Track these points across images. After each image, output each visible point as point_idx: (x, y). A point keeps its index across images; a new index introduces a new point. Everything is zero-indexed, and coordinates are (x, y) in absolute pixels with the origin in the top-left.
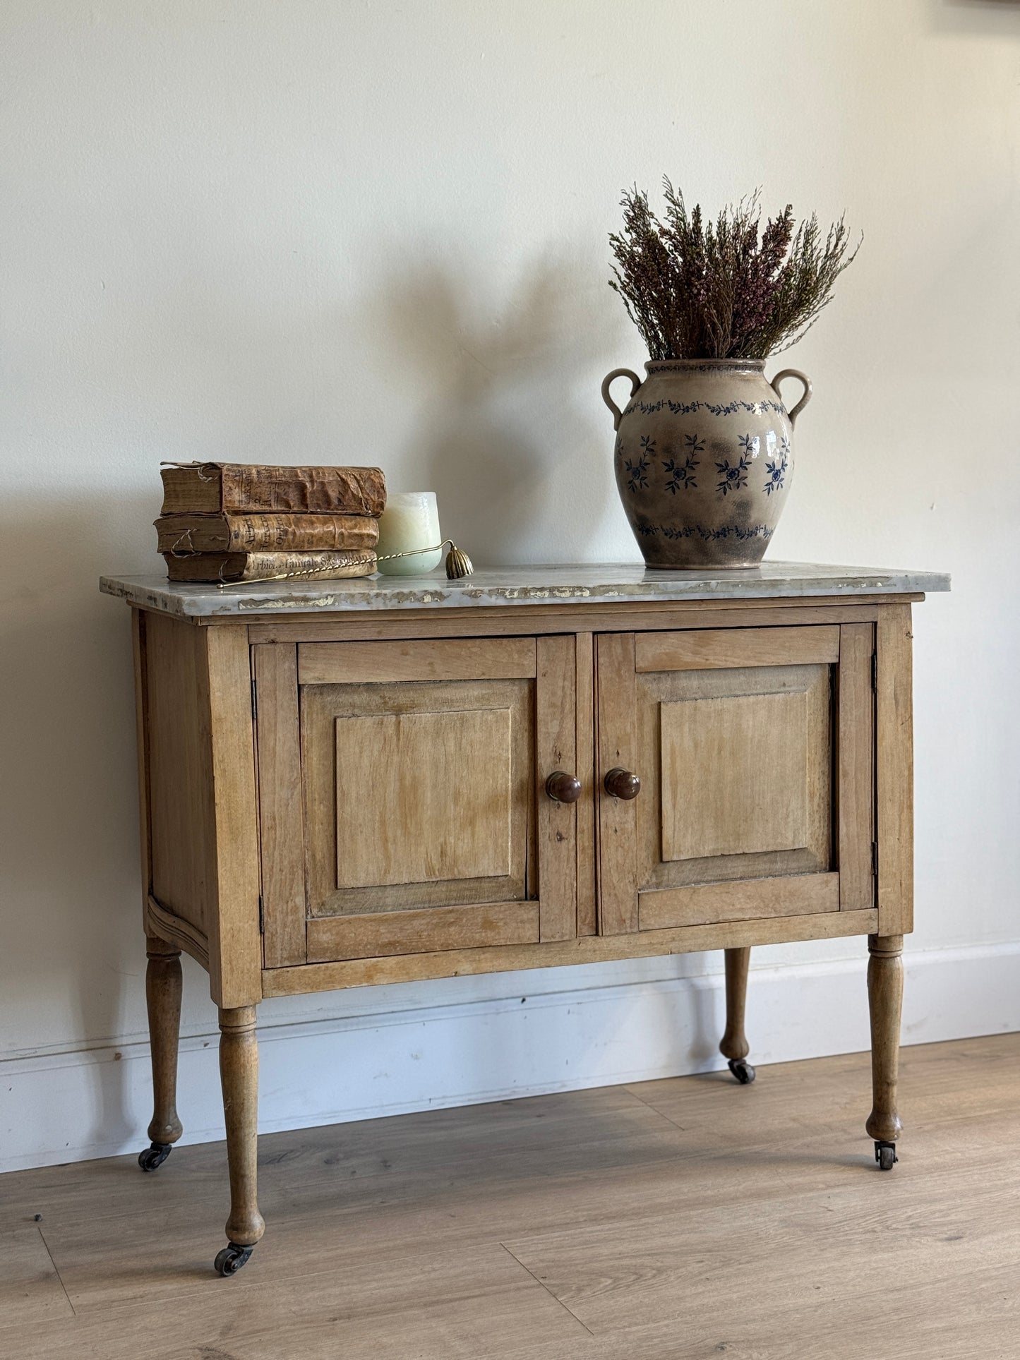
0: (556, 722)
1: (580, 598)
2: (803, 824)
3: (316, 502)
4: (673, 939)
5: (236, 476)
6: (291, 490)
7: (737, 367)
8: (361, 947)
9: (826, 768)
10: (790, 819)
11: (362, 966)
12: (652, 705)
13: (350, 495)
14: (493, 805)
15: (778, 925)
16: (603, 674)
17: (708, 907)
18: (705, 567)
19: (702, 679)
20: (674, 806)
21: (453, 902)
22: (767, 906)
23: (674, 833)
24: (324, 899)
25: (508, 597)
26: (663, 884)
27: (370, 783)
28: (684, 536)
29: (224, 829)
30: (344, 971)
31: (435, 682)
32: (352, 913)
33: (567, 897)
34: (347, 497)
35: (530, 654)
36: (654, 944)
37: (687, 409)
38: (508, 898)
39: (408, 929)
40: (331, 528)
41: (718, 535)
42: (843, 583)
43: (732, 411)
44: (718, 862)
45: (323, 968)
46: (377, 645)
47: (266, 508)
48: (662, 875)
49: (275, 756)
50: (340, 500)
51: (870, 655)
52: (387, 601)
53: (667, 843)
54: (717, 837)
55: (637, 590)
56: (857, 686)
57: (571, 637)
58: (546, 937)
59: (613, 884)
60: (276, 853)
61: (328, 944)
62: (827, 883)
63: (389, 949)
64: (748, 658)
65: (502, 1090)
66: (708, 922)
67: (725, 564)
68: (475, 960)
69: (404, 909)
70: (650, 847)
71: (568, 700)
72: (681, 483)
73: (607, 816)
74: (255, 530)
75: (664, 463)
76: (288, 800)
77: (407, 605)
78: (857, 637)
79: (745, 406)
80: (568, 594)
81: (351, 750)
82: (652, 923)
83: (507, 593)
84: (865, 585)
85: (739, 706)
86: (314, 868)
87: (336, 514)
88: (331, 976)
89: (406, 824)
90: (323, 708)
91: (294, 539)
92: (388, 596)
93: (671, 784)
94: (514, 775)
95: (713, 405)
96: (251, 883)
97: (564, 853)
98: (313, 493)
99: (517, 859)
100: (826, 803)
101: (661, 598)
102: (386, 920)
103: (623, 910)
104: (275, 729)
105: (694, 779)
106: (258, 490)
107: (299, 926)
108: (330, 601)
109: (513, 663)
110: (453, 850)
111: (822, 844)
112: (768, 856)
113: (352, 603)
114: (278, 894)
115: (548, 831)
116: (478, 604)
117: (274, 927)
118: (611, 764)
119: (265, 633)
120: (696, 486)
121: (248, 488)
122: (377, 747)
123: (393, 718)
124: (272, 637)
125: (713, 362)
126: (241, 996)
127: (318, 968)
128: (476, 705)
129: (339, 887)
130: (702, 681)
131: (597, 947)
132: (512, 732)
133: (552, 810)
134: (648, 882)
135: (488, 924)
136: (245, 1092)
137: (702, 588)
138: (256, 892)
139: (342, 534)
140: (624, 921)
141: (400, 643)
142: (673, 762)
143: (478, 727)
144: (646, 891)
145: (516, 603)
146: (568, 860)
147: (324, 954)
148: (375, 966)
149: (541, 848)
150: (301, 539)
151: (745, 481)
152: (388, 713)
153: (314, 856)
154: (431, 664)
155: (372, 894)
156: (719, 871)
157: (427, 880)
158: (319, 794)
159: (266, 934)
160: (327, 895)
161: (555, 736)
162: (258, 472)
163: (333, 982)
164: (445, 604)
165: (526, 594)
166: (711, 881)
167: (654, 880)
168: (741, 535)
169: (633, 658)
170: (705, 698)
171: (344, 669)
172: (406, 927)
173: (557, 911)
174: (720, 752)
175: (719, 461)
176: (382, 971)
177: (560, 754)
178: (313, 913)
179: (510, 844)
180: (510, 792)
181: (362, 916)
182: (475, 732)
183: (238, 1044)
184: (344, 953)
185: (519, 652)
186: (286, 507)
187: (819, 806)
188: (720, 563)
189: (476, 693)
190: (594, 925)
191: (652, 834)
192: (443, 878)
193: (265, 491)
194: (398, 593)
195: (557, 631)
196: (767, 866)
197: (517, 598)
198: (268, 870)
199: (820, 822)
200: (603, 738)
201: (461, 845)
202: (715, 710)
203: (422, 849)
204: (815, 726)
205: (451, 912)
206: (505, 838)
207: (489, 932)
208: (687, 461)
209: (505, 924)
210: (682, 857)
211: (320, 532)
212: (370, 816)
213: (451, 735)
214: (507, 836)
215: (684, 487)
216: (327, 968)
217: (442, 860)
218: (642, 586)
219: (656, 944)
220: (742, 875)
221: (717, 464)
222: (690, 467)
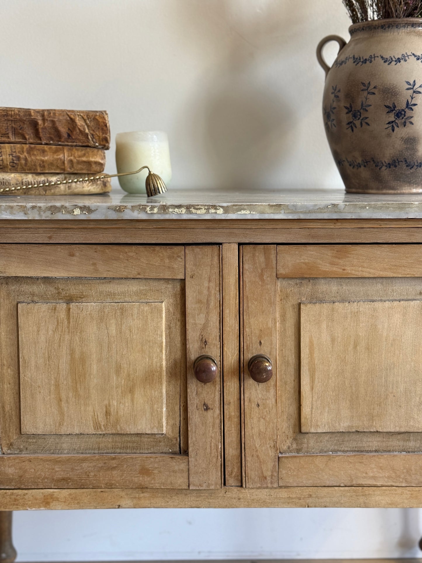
0: (202, 316)
1: (214, 215)
3: (48, 136)
4: (310, 496)
6: (25, 126)
7: (413, 25)
8: (39, 480)
11: (41, 495)
12: (293, 305)
13: (78, 131)
14: (150, 378)
15: (408, 493)
16: (248, 277)
17: (342, 472)
18: (380, 192)
19: (341, 285)
20: (312, 388)
21: (118, 451)
22: (399, 477)
23: (312, 411)
24: (12, 441)
25: (149, 212)
26: (303, 450)
27: (46, 354)
28: (362, 167)
30: (26, 497)
31: (97, 279)
32: (35, 453)
33: (213, 455)
34: (75, 133)
35: (179, 259)
36: (292, 498)
37: (365, 61)
38: (164, 451)
39: (78, 470)
40: (61, 156)
41: (389, 165)
43: (402, 61)
44: (354, 437)
45: (9, 493)
46: (48, 247)
47: (7, 140)
48: (302, 443)
50: (69, 135)
52: (42, 213)
53: (306, 418)
54: (352, 417)
55: (267, 210)
57: (216, 247)
58: (194, 485)
59: (256, 447)
61: (13, 475)
63: (62, 483)
64: (385, 269)
65: (252, 552)
66: (342, 485)
67: (397, 189)
68: (135, 498)
69: (78, 453)
70: (291, 420)
71: (213, 298)
72: (357, 123)
73: (251, 393)
75: (345, 107)
77: (60, 216)
79: (415, 56)
80: (203, 211)
81: (30, 328)
82: (291, 481)
83: (148, 209)
85: (375, 310)
87: (68, 145)
88: (15, 500)
89: (76, 388)
90: (9, 295)
91: (26, 164)
92: (43, 208)
93: (309, 370)
94: (170, 353)
95: (387, 56)
97: (210, 420)
98: (43, 128)
99: (171, 422)
101: (290, 217)
102: (60, 461)
103: (264, 469)
105: (331, 368)
109: (165, 266)
110: (115, 410)
112: (402, 435)
113: (11, 213)
115: (196, 401)
116: (122, 217)
118: (254, 351)
120: (369, 125)
122: (51, 327)
123: (64, 305)
125: (392, 21)
127: (6, 493)
128: (135, 298)
129: (22, 433)
130: (340, 287)
131: (241, 496)
132: (166, 321)
133: (199, 386)
134: (289, 448)
135: (145, 471)
137: (330, 209)
139: (71, 161)
140: (266, 478)
141: (67, 247)
142: (311, 353)
143: (135, 317)
144: (287, 455)
145: (156, 217)
146: (213, 426)
147: (11, 483)
148: (51, 496)
149: (190, 414)
150: (33, 164)
151: (412, 120)
152: (61, 301)
153: (3, 407)
154: (94, 264)
155: (51, 440)
156: (354, 444)
157: (94, 433)
158: (7, 361)
160: (15, 438)
161: (200, 327)
163: (17, 505)
164: (93, 216)
165: (164, 210)
166: (347, 451)
167: (294, 446)
168: (410, 166)
169: (274, 266)
170: (343, 301)
171: (22, 265)
172: (76, 468)
173: (204, 466)
174: (355, 347)
175: (388, 104)
176: (57, 499)
177: (206, 342)
178: (4, 450)
179: (164, 409)
180: (164, 369)
181: (40, 456)
182: (133, 320)
184: (26, 484)
185: (170, 257)
186: (23, 139)
188: (393, 189)
189: (135, 289)
190: (240, 478)
191: (292, 409)
192: (108, 432)
193: (2, 126)
194: (51, 206)
195: (204, 241)
196: (401, 443)
197: (157, 213)
200: (247, 330)
201: (122, 408)
202: (351, 312)
203: (90, 408)
205: (114, 459)
206: (160, 404)
207: (146, 477)
208: (362, 104)
209: (160, 472)
210: (320, 431)
211: (51, 159)
212: (47, 381)
213: (113, 321)
214: (162, 404)
215: (360, 126)
216: (12, 494)
217: (107, 418)
218: (272, 206)
219: (295, 498)
220: (377, 448)
221: (385, 106)
222: (363, 109)
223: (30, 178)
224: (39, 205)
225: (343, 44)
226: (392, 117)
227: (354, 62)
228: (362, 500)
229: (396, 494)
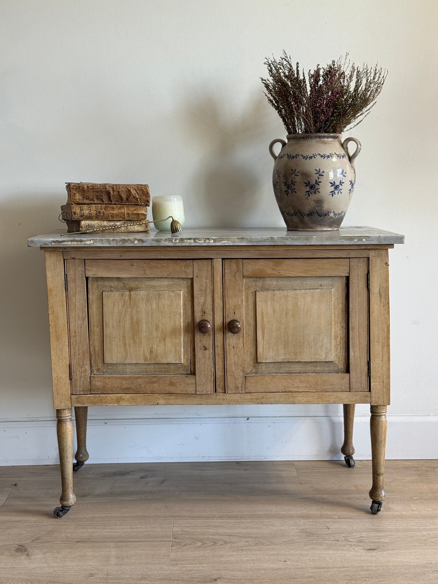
0: (203, 298)
1: (208, 243)
2: (331, 350)
3: (116, 199)
4: (263, 398)
5: (77, 188)
6: (103, 194)
8: (114, 389)
9: (344, 325)
10: (324, 347)
11: (115, 397)
12: (252, 292)
13: (132, 196)
14: (174, 332)
15: (316, 395)
16: (227, 276)
17: (280, 384)
18: (304, 230)
19: (278, 281)
20: (263, 338)
21: (157, 373)
22: (311, 386)
23: (263, 350)
24: (99, 367)
25: (174, 242)
26: (259, 373)
27: (118, 320)
28: (294, 216)
29: (53, 335)
30: (107, 398)
31: (145, 278)
32: (111, 374)
33: (209, 375)
34: (130, 198)
35: (190, 267)
36: (253, 399)
37: (293, 157)
38: (182, 373)
40: (123, 211)
41: (308, 215)
42: (344, 239)
43: (313, 158)
44: (287, 365)
46: (120, 261)
47: (93, 202)
48: (258, 369)
49: (75, 306)
50: (127, 199)
51: (366, 273)
52: (118, 243)
53: (260, 354)
54: (285, 353)
55: (237, 240)
56: (359, 287)
57: (210, 261)
58: (199, 392)
59: (233, 371)
60: (77, 347)
61: (100, 386)
62: (343, 378)
63: (127, 391)
64: (301, 272)
65: (236, 457)
66: (280, 391)
67: (314, 228)
68: (167, 399)
69: (135, 374)
70: (252, 356)
71: (208, 288)
72: (290, 191)
73: (229, 341)
74: (84, 211)
75: (283, 182)
76: (81, 325)
77: (127, 244)
78: (359, 264)
79: (320, 155)
80: (203, 241)
81: (110, 305)
82: (252, 390)
83: (173, 240)
84: (356, 240)
85: (296, 294)
86: (95, 354)
87: (126, 205)
88: (101, 400)
89: (134, 339)
90: (98, 287)
91: (104, 215)
92: (118, 240)
93: (261, 328)
94: (185, 319)
95: (305, 155)
96: (65, 358)
97: (207, 355)
98: (113, 196)
99: (186, 357)
100: (344, 341)
101: (249, 244)
102: (125, 379)
103: (237, 383)
104: (76, 295)
105: (273, 326)
106: (88, 194)
107: (87, 378)
108: (92, 242)
109: (182, 271)
110: (156, 350)
111: (342, 360)
112: (313, 364)
113: (102, 243)
114: (78, 364)
115: (200, 345)
116: (160, 245)
117: (76, 377)
118: (231, 317)
119: (70, 255)
120: (296, 193)
121: (83, 194)
122: (121, 305)
123: (128, 292)
124: (73, 256)
125: (308, 136)
126: (62, 405)
127: (96, 396)
128: (166, 289)
129: (105, 363)
131: (225, 398)
132: (183, 301)
133: (201, 336)
134: (251, 371)
135: (172, 384)
136: (65, 444)
137: (270, 240)
138: (68, 363)
139: (128, 213)
140: (238, 388)
141: (130, 261)
142: (262, 318)
143: (166, 299)
144: (250, 375)
145: (177, 245)
146: (209, 359)
147: (99, 390)
148: (121, 397)
149: (196, 352)
150: (107, 215)
151: (319, 190)
152: (126, 290)
153: (94, 349)
154: (144, 270)
155: (120, 367)
156: (287, 369)
157: (144, 363)
158: (96, 323)
159: (73, 380)
160: (101, 366)
161: (202, 304)
162: (87, 186)
163: (102, 403)
164: (144, 244)
165: (182, 241)
166: (283, 373)
167: (254, 370)
168: (320, 216)
169: (242, 271)
170: (279, 290)
171: (105, 271)
172: (134, 382)
173: (204, 381)
174: (286, 314)
175: (305, 181)
176: (124, 400)
177: (205, 312)
178: (94, 373)
179: (182, 350)
180: (182, 327)
181: (115, 376)
182: (165, 300)
183: (61, 424)
185: (185, 266)
186: (102, 202)
187: (340, 342)
188: (311, 228)
189: (166, 284)
190: (224, 388)
191: (253, 350)
192: (151, 362)
193: (91, 194)
194: (123, 239)
195: (203, 258)
196: (313, 368)
197: (178, 243)
198: (73, 354)
199: (341, 350)
200: (227, 305)
201: (159, 349)
202: (284, 296)
203: (142, 349)
204: (338, 305)
205: (155, 377)
206: (180, 347)
207: (172, 387)
208: (292, 181)
209: (180, 384)
210: (268, 361)
211: (117, 212)
212: (118, 334)
213: (154, 301)
214: (181, 346)
215: (291, 193)
216: (99, 396)
217: (151, 355)
218: (239, 238)
219: (254, 399)
220: (299, 371)
222: (293, 184)
223: (105, 223)
224: (116, 238)
225: (284, 144)
226: (308, 189)
227: (288, 157)
228: (291, 399)
229: (310, 396)
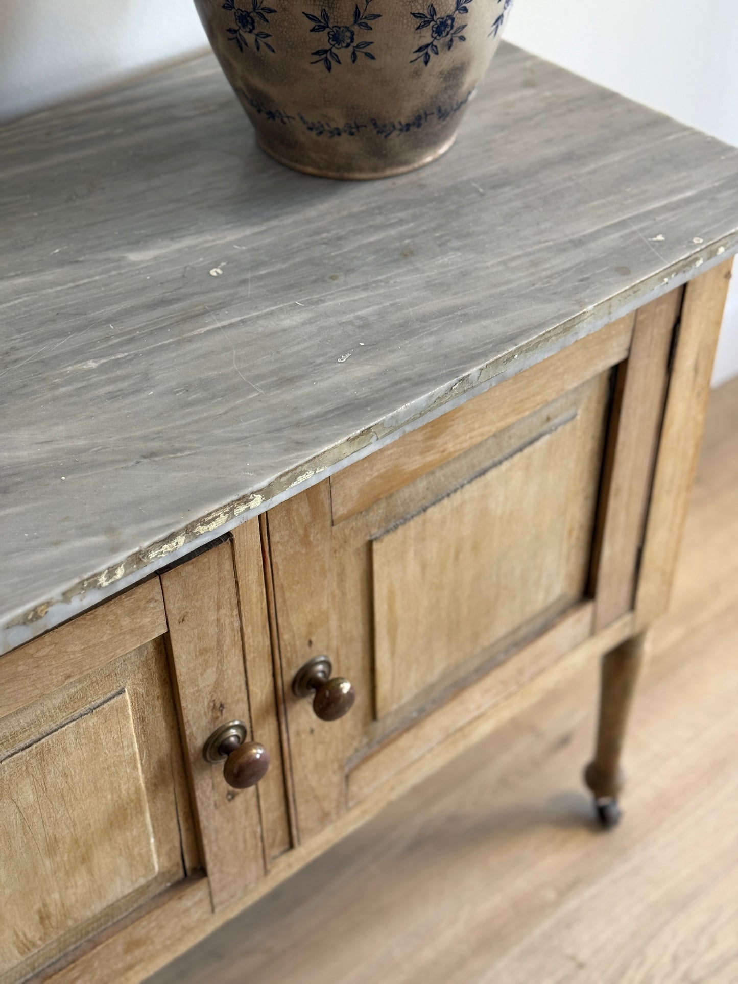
0: (211, 671)
1: (245, 515)
10: (543, 579)
12: (358, 549)
14: (119, 818)
16: (281, 555)
17: (436, 731)
20: (393, 655)
23: (393, 684)
25: (105, 584)
28: (345, 136)
33: (249, 847)
35: (152, 605)
36: (367, 810)
38: (157, 892)
41: (407, 127)
48: (375, 731)
53: (384, 699)
54: (450, 653)
55: (346, 450)
56: (648, 376)
58: (222, 904)
59: (311, 788)
62: (580, 619)
66: (435, 745)
70: (359, 713)
72: (344, 54)
75: (307, 16)
78: (658, 310)
82: (366, 791)
83: (102, 579)
85: (487, 485)
93: (387, 631)
99: (166, 849)
103: (326, 805)
105: (421, 608)
110: (59, 905)
115: (213, 798)
116: (45, 626)
118: (300, 661)
120: (373, 58)
131: (293, 860)
132: (135, 715)
133: (216, 774)
134: (356, 750)
135: (133, 945)
140: (329, 814)
142: (391, 606)
143: (72, 748)
144: (355, 763)
145: (121, 585)
149: (204, 823)
151: (464, 32)
157: (23, 960)
161: (211, 688)
165: (139, 561)
167: (364, 742)
168: (444, 115)
169: (328, 510)
170: (439, 500)
173: (235, 871)
174: (456, 558)
175: (418, 8)
177: (221, 706)
179: (152, 841)
180: (143, 789)
182: (69, 754)
185: (131, 613)
188: (407, 163)
190: (287, 840)
197: (125, 575)
201: (72, 892)
202: (452, 509)
203: (7, 934)
206: (143, 842)
207: (137, 951)
208: (357, 14)
209: (161, 928)
213: (25, 783)
214: (148, 838)
215: (350, 60)
217: (44, 926)
218: (355, 438)
221: (413, 14)
222: (360, 24)
226: (426, 36)
